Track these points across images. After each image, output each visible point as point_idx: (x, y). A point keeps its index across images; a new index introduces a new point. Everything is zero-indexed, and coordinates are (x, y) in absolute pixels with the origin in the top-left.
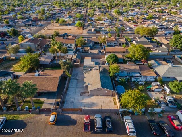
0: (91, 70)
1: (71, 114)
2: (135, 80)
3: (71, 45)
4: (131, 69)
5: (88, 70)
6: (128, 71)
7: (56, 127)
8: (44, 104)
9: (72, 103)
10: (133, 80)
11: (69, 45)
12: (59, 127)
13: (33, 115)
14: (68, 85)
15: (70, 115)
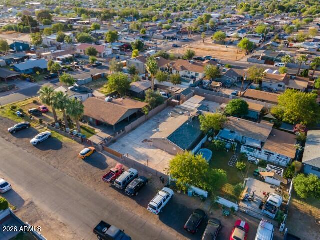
0: (183, 114)
1: (111, 157)
2: (247, 152)
3: (197, 75)
4: (250, 132)
5: (179, 113)
6: (244, 133)
7: (83, 162)
8: (94, 136)
9: (124, 146)
10: (243, 150)
11: (194, 74)
12: (86, 164)
13: (74, 142)
14: (140, 124)
15: (108, 158)
